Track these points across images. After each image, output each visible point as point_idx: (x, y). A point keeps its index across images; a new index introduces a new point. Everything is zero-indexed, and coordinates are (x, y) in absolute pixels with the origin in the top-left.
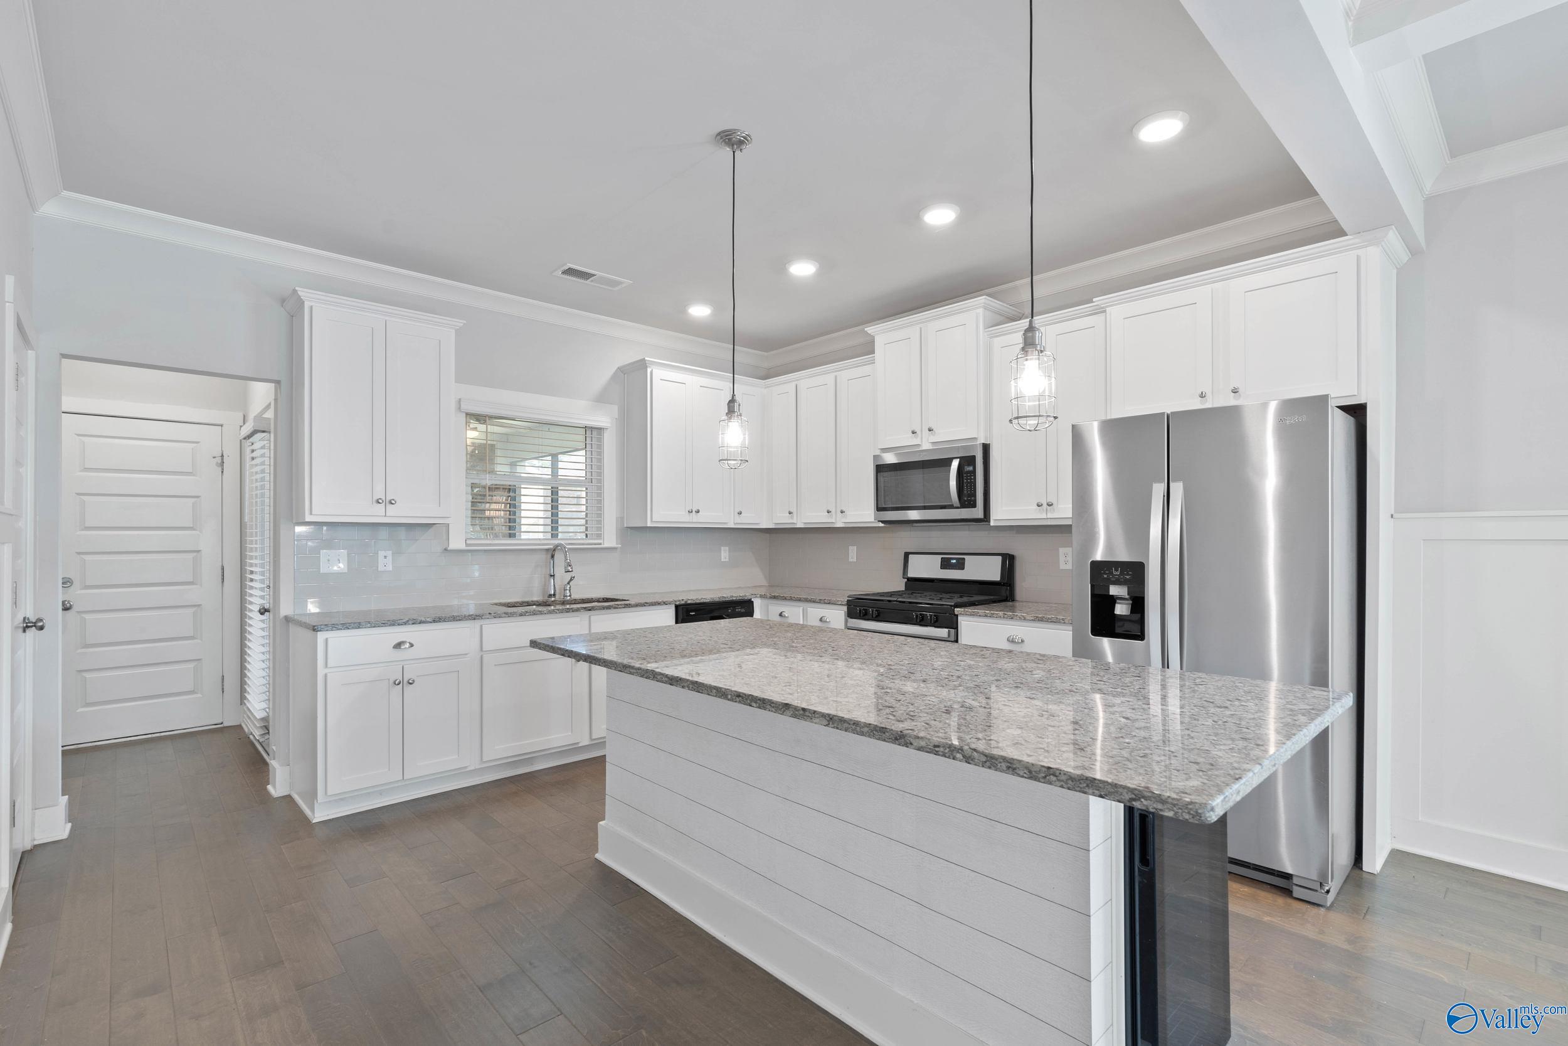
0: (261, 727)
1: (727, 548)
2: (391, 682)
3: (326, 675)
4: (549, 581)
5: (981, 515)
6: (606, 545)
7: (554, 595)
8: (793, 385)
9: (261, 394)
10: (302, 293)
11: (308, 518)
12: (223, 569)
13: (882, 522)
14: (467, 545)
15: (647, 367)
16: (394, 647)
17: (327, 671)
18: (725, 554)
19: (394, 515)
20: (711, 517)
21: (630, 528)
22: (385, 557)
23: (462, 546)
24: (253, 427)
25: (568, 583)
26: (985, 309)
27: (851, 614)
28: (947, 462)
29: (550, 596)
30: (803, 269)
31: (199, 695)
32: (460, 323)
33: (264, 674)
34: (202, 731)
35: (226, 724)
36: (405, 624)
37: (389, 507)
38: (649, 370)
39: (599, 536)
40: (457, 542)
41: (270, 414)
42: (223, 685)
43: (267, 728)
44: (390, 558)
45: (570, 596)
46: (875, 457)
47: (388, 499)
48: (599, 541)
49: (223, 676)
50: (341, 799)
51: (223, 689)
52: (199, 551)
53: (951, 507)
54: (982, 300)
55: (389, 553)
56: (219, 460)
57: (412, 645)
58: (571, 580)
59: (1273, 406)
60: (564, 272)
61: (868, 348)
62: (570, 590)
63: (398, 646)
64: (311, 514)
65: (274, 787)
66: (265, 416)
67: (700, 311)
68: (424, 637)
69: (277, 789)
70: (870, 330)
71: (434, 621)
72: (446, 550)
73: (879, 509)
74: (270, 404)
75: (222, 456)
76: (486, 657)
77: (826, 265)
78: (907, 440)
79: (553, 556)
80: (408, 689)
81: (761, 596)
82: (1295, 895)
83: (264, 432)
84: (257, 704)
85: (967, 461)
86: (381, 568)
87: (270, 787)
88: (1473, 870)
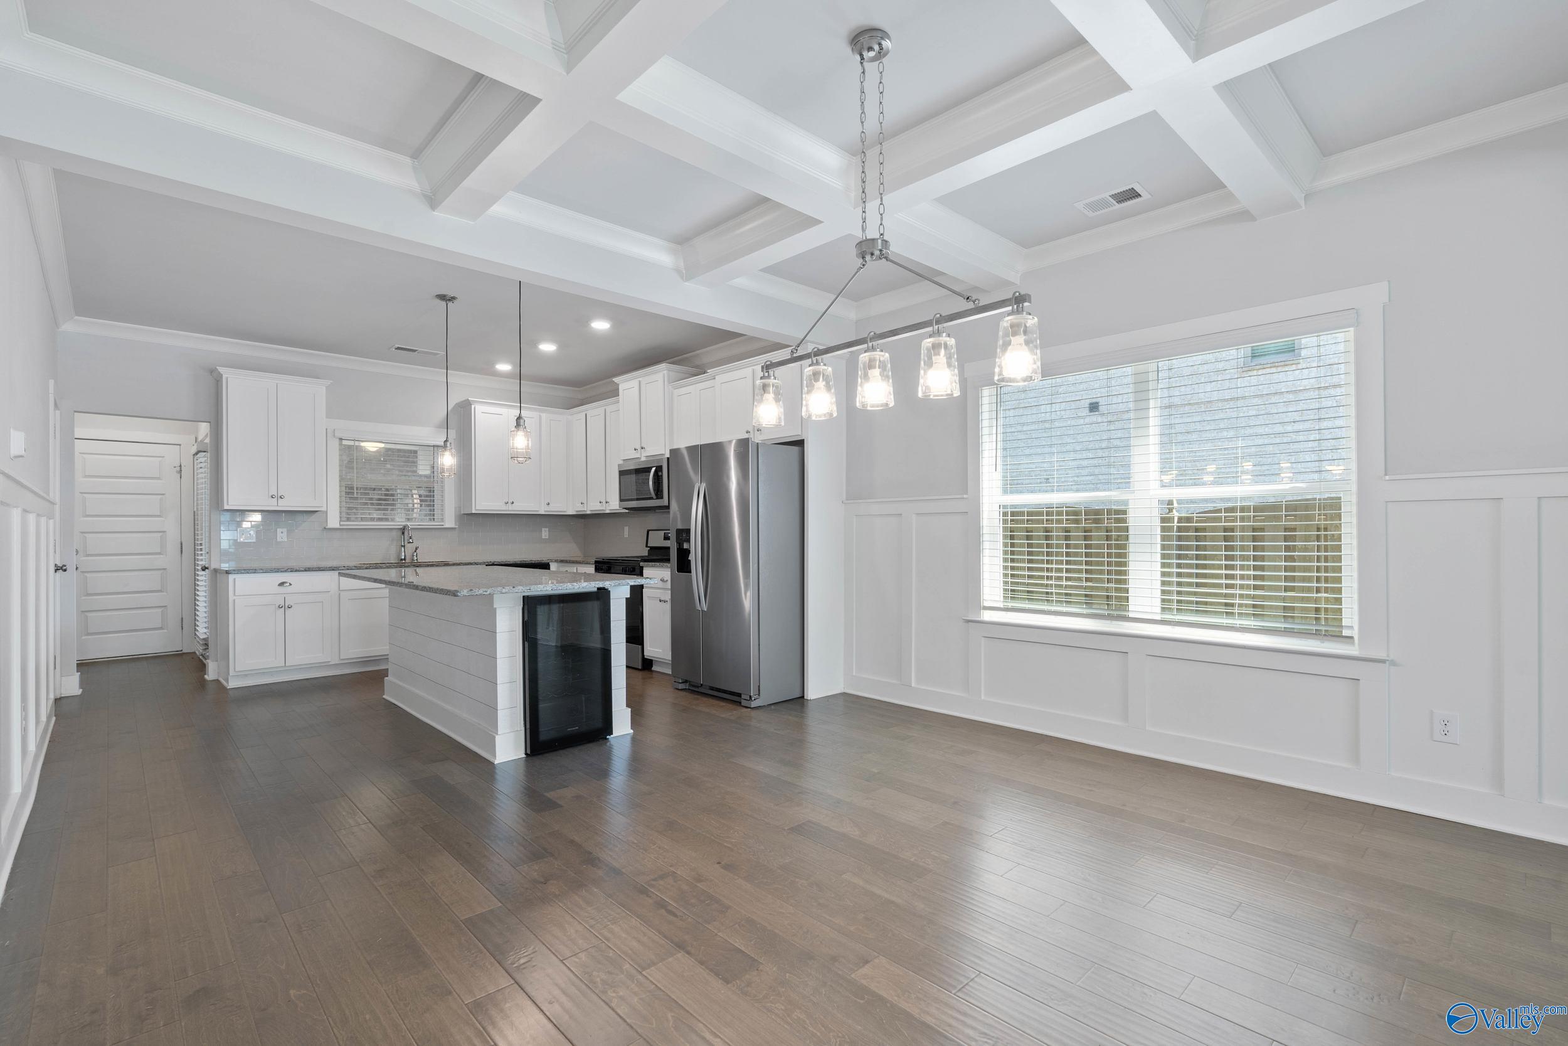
0: (203, 644)
1: (547, 529)
2: (277, 605)
3: (234, 600)
4: (401, 550)
5: (666, 504)
6: (447, 525)
7: (405, 559)
8: (584, 413)
9: (204, 429)
10: (221, 370)
11: (226, 507)
12: (182, 544)
13: (626, 509)
14: (340, 525)
15: (471, 404)
16: (279, 585)
17: (235, 597)
18: (545, 533)
19: (283, 505)
20: (525, 505)
21: (466, 514)
22: (282, 532)
23: (338, 526)
24: (197, 449)
25: (415, 551)
26: (669, 370)
27: (597, 570)
28: (650, 469)
29: (402, 560)
30: (548, 347)
31: (166, 631)
32: (329, 382)
33: (205, 610)
34: (167, 655)
35: (184, 651)
36: (286, 571)
37: (280, 500)
38: (473, 406)
39: (442, 520)
40: (334, 522)
41: (207, 441)
42: (182, 624)
43: (206, 645)
44: (285, 533)
45: (417, 560)
46: (619, 465)
47: (279, 495)
48: (442, 524)
49: (182, 618)
50: (245, 675)
51: (182, 627)
52: (164, 532)
53: (651, 498)
54: (663, 366)
55: (285, 530)
56: (178, 469)
57: (290, 584)
58: (416, 549)
59: (734, 442)
60: (396, 349)
61: (615, 393)
62: (417, 556)
63: (282, 584)
64: (228, 504)
65: (208, 675)
66: (205, 441)
67: (504, 367)
68: (300, 581)
69: (211, 675)
70: (616, 380)
71: (306, 571)
72: (325, 528)
73: (621, 500)
74: (207, 434)
75: (181, 466)
76: (342, 593)
77: (562, 346)
78: (633, 455)
79: (403, 533)
80: (288, 611)
81: (556, 561)
82: (742, 704)
83: (205, 452)
84: (202, 631)
85: (659, 469)
86: (279, 539)
87: (206, 676)
88: (866, 698)
